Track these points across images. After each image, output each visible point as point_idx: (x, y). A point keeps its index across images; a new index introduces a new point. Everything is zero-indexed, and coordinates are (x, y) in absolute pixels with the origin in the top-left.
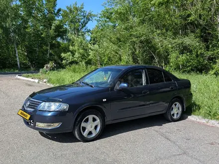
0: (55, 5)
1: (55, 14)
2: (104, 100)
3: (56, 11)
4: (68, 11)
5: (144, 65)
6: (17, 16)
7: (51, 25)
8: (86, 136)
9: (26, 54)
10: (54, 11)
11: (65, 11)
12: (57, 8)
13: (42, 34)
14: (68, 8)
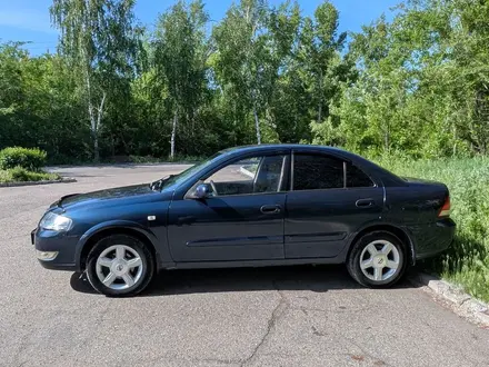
0: (334, 26)
1: (335, 44)
2: (149, 218)
3: (337, 39)
4: (366, 36)
5: (281, 145)
6: (261, 56)
7: (326, 68)
8: (107, 285)
9: (275, 126)
10: (332, 39)
11: (359, 37)
12: (339, 32)
13: (307, 87)
14: (365, 29)
